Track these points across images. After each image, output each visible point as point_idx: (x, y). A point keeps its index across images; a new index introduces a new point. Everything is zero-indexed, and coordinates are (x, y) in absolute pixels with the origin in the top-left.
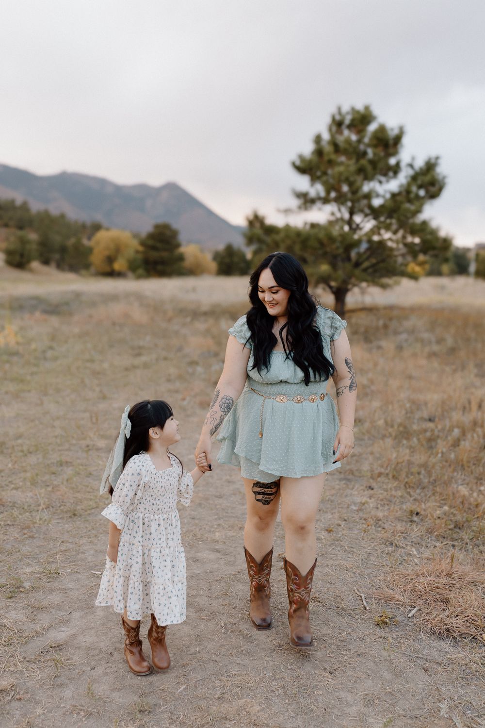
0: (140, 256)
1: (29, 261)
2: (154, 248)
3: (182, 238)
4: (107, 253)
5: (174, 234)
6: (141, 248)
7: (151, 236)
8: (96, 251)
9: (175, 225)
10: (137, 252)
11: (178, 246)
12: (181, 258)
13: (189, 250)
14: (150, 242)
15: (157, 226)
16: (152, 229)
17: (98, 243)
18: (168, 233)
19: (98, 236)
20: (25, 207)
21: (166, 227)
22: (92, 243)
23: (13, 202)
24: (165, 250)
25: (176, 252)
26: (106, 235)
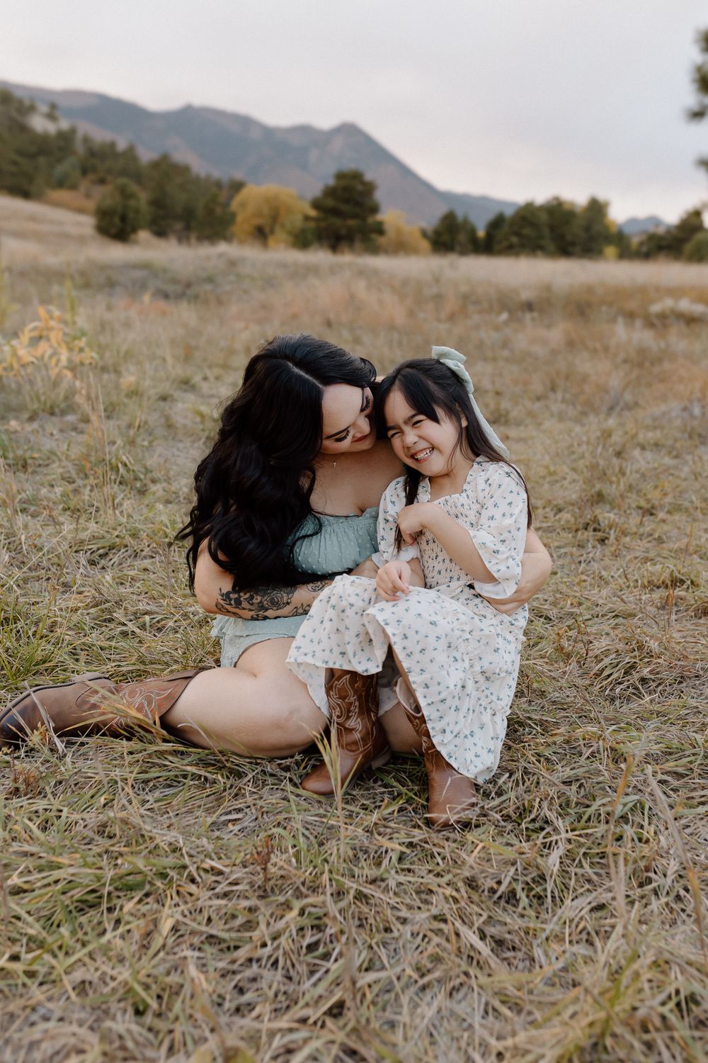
0: (312, 225)
1: (134, 230)
2: (335, 212)
3: (380, 196)
4: (257, 221)
5: (369, 188)
6: (313, 213)
7: (330, 192)
8: (239, 218)
9: (369, 176)
10: (307, 218)
11: (375, 209)
12: (379, 230)
13: (390, 215)
14: (330, 202)
15: (340, 176)
16: (331, 182)
17: (243, 205)
18: (360, 188)
19: (244, 193)
20: (130, 153)
21: (356, 176)
22: (234, 205)
23: (112, 145)
24: (355, 216)
25: (370, 220)
26: (256, 192)
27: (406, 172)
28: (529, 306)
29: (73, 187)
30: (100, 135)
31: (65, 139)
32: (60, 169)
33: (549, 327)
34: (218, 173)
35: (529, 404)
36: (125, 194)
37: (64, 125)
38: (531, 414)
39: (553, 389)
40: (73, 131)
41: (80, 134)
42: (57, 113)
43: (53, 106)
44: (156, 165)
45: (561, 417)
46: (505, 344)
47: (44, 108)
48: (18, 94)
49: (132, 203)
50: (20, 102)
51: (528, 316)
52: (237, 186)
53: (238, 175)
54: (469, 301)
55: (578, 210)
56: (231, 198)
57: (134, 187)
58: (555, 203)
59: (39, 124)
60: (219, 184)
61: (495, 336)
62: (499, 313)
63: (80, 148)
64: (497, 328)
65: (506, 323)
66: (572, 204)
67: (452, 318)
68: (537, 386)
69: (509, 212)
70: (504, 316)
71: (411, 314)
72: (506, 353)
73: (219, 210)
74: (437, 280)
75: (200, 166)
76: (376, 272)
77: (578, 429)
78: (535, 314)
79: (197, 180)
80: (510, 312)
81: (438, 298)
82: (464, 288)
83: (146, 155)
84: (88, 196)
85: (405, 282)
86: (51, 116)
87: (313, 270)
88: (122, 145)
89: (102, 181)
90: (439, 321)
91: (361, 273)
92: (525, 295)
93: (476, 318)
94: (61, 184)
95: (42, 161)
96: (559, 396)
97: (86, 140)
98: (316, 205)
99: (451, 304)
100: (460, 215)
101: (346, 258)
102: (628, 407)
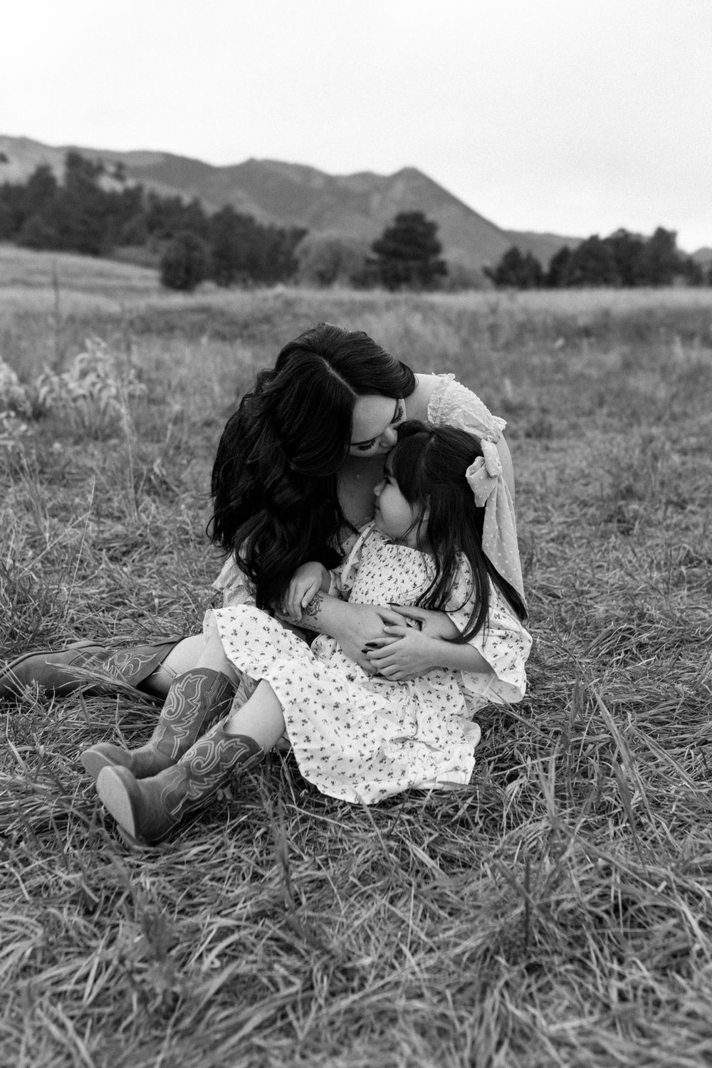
0: (374, 267)
1: (199, 280)
2: (395, 254)
3: (441, 236)
4: (320, 267)
5: (431, 228)
6: (374, 256)
7: (390, 234)
8: (303, 265)
9: (430, 217)
10: (369, 262)
11: (437, 249)
12: (442, 269)
13: (451, 255)
14: (392, 245)
15: (401, 218)
16: (392, 225)
17: (306, 252)
18: (421, 229)
19: (307, 240)
20: (195, 207)
21: (417, 218)
22: (297, 252)
23: (178, 201)
24: (416, 257)
25: (432, 260)
26: (319, 237)
27: (468, 212)
28: (586, 332)
29: (141, 243)
30: (165, 191)
31: (133, 196)
32: (127, 227)
33: (606, 351)
34: (281, 223)
35: (573, 419)
36: (190, 246)
37: (131, 183)
38: (574, 427)
39: (601, 403)
40: (139, 189)
41: (146, 191)
42: (125, 172)
43: (120, 166)
44: (218, 217)
45: (605, 429)
46: (559, 367)
47: (111, 169)
48: (87, 156)
49: (196, 254)
50: (89, 164)
51: (585, 343)
52: (300, 234)
53: (301, 223)
54: (526, 329)
55: (645, 241)
56: (294, 245)
57: (199, 240)
58: (621, 235)
59: (107, 183)
60: (282, 233)
61: (549, 360)
62: (555, 340)
63: (146, 205)
64: (552, 353)
65: (562, 349)
66: (639, 236)
67: (507, 346)
68: (585, 402)
69: (573, 247)
70: (560, 342)
71: (465, 343)
72: (559, 376)
73: (282, 259)
74: (494, 311)
75: (263, 216)
76: (432, 307)
77: (619, 438)
78: (593, 340)
79: (260, 231)
80: (567, 338)
81: (493, 329)
82: (520, 317)
83: (210, 208)
84: (155, 251)
85: (461, 314)
86: (119, 176)
87: (370, 307)
88: (187, 199)
89: (168, 236)
90: (495, 349)
91: (416, 308)
92: (582, 322)
93: (531, 345)
94: (129, 240)
95: (110, 219)
96: (605, 410)
97: (153, 197)
98: (378, 247)
99: (505, 334)
100: (523, 251)
101: (404, 296)
102: (674, 418)
